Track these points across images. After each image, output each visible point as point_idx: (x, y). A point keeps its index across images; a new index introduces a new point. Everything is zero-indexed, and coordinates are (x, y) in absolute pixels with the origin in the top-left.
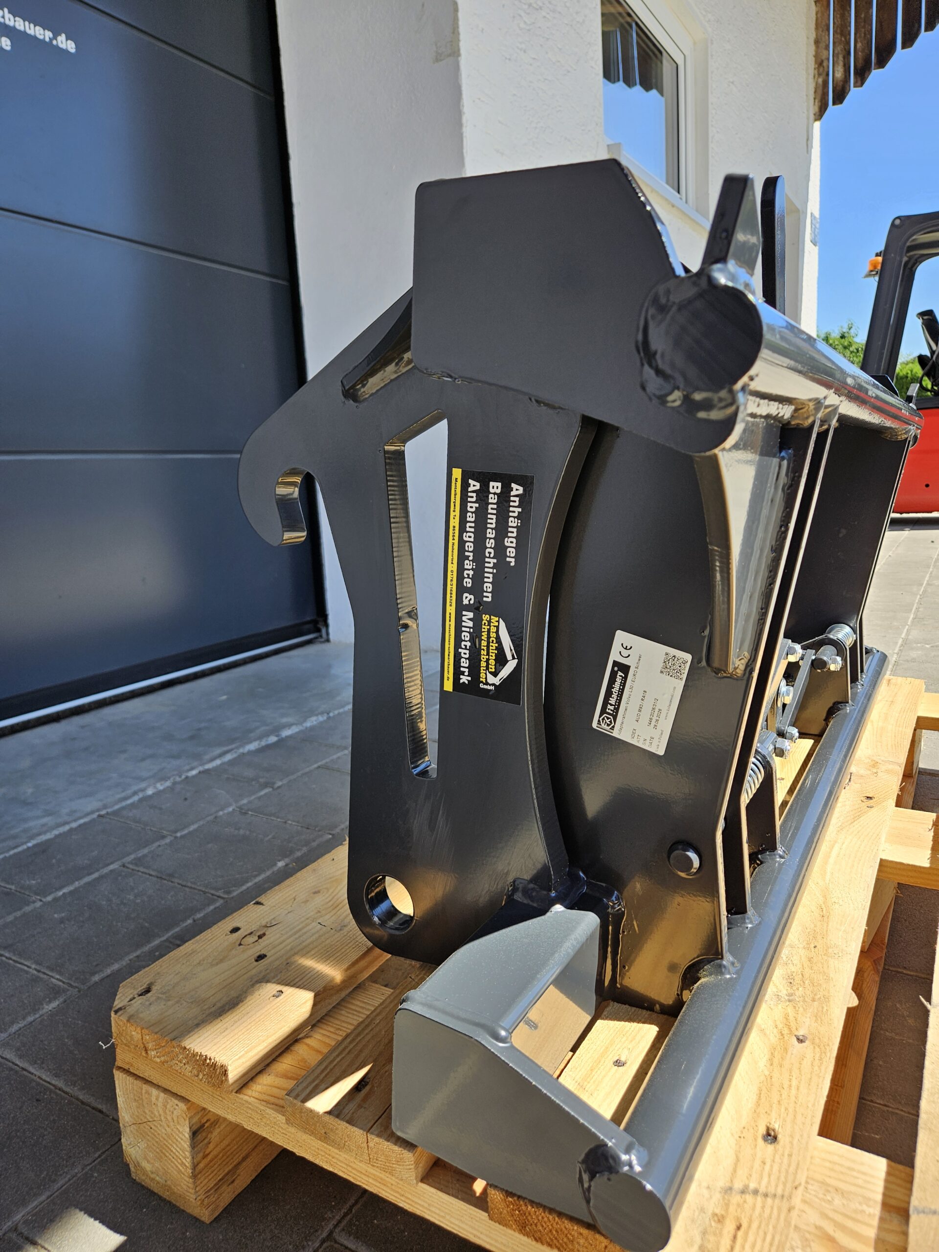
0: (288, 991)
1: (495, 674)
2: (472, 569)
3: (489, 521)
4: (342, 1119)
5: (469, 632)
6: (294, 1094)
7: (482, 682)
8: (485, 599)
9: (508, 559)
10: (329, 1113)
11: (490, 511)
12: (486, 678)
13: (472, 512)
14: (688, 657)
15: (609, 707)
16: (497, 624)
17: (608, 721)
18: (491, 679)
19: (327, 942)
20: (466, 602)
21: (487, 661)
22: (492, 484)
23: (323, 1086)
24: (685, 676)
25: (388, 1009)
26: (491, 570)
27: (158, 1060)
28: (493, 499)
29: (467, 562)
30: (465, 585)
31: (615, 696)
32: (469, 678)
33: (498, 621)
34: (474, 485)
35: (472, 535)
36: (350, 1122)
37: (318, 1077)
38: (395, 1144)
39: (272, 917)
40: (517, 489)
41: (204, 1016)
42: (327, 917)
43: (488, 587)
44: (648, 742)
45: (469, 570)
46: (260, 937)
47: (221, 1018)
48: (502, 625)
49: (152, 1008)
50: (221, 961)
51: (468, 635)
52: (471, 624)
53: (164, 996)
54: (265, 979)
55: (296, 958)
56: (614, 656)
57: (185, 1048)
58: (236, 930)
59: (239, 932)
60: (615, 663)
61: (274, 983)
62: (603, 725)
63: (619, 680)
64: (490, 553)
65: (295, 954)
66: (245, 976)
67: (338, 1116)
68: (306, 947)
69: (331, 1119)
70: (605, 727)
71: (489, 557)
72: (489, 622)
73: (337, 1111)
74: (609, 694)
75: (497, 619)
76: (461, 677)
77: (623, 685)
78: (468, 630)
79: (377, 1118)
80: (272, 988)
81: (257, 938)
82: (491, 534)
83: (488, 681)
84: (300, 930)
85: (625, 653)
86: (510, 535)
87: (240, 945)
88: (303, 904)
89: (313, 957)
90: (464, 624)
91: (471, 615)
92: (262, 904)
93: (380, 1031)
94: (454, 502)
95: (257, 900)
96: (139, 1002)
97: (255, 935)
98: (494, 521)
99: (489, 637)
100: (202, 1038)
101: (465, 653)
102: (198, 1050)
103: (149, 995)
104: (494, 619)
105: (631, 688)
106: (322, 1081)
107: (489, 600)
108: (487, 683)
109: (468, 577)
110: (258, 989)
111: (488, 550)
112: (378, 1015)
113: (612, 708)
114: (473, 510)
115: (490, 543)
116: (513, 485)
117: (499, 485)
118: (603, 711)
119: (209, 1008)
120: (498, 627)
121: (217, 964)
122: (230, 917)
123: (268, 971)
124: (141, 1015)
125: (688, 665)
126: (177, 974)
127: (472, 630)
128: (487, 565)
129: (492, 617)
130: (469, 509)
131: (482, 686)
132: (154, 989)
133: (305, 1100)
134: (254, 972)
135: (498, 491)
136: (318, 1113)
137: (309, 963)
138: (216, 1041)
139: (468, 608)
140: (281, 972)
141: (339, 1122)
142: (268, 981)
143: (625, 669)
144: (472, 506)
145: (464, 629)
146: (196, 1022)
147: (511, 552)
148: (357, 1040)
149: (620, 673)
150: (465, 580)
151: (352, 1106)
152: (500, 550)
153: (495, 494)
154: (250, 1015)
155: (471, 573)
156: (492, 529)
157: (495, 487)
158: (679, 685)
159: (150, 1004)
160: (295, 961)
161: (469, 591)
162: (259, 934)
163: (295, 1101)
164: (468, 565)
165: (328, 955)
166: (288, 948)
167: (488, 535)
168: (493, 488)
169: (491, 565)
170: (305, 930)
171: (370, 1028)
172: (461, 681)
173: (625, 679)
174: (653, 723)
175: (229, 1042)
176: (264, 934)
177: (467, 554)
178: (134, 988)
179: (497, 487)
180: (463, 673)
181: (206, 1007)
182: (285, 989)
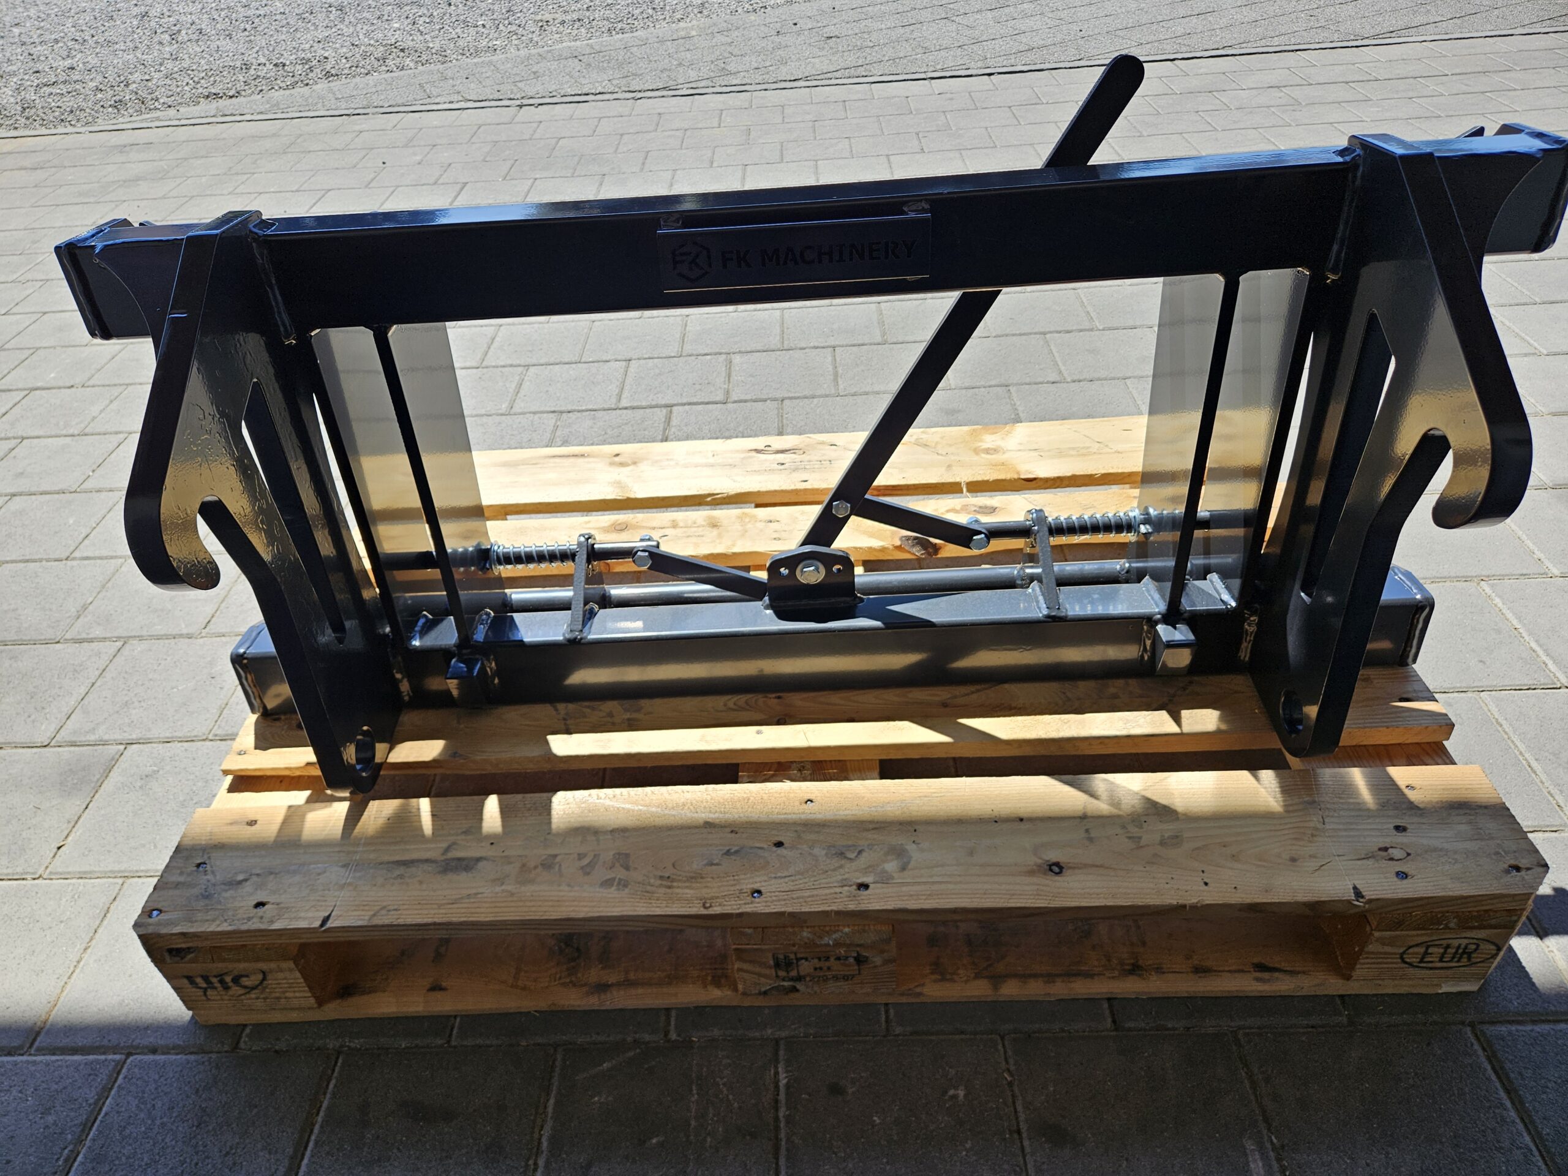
0: (1402, 783)
19: (1337, 799)
39: (1359, 862)
42: (1313, 824)
46: (1386, 849)
49: (1515, 847)
50: (1435, 850)
53: (1501, 852)
54: (1412, 807)
58: (1402, 875)
59: (1400, 869)
61: (1407, 798)
66: (1424, 821)
80: (1412, 795)
81: (1390, 850)
84: (1347, 829)
87: (1409, 854)
92: (1355, 888)
95: (1354, 899)
96: (1524, 862)
97: (1389, 855)
103: (1513, 864)
110: (1423, 802)
119: (1470, 815)
121: (1441, 850)
122: (1395, 897)
123: (1404, 812)
126: (1480, 865)
132: (1505, 866)
134: (1416, 820)
140: (1395, 803)
142: (1411, 803)
146: (1486, 811)
154: (1443, 787)
159: (1515, 852)
160: (1377, 803)
162: (1384, 854)
170: (1343, 826)
176: (1380, 849)
178: (1523, 878)
181: (1472, 817)
182: (1403, 787)
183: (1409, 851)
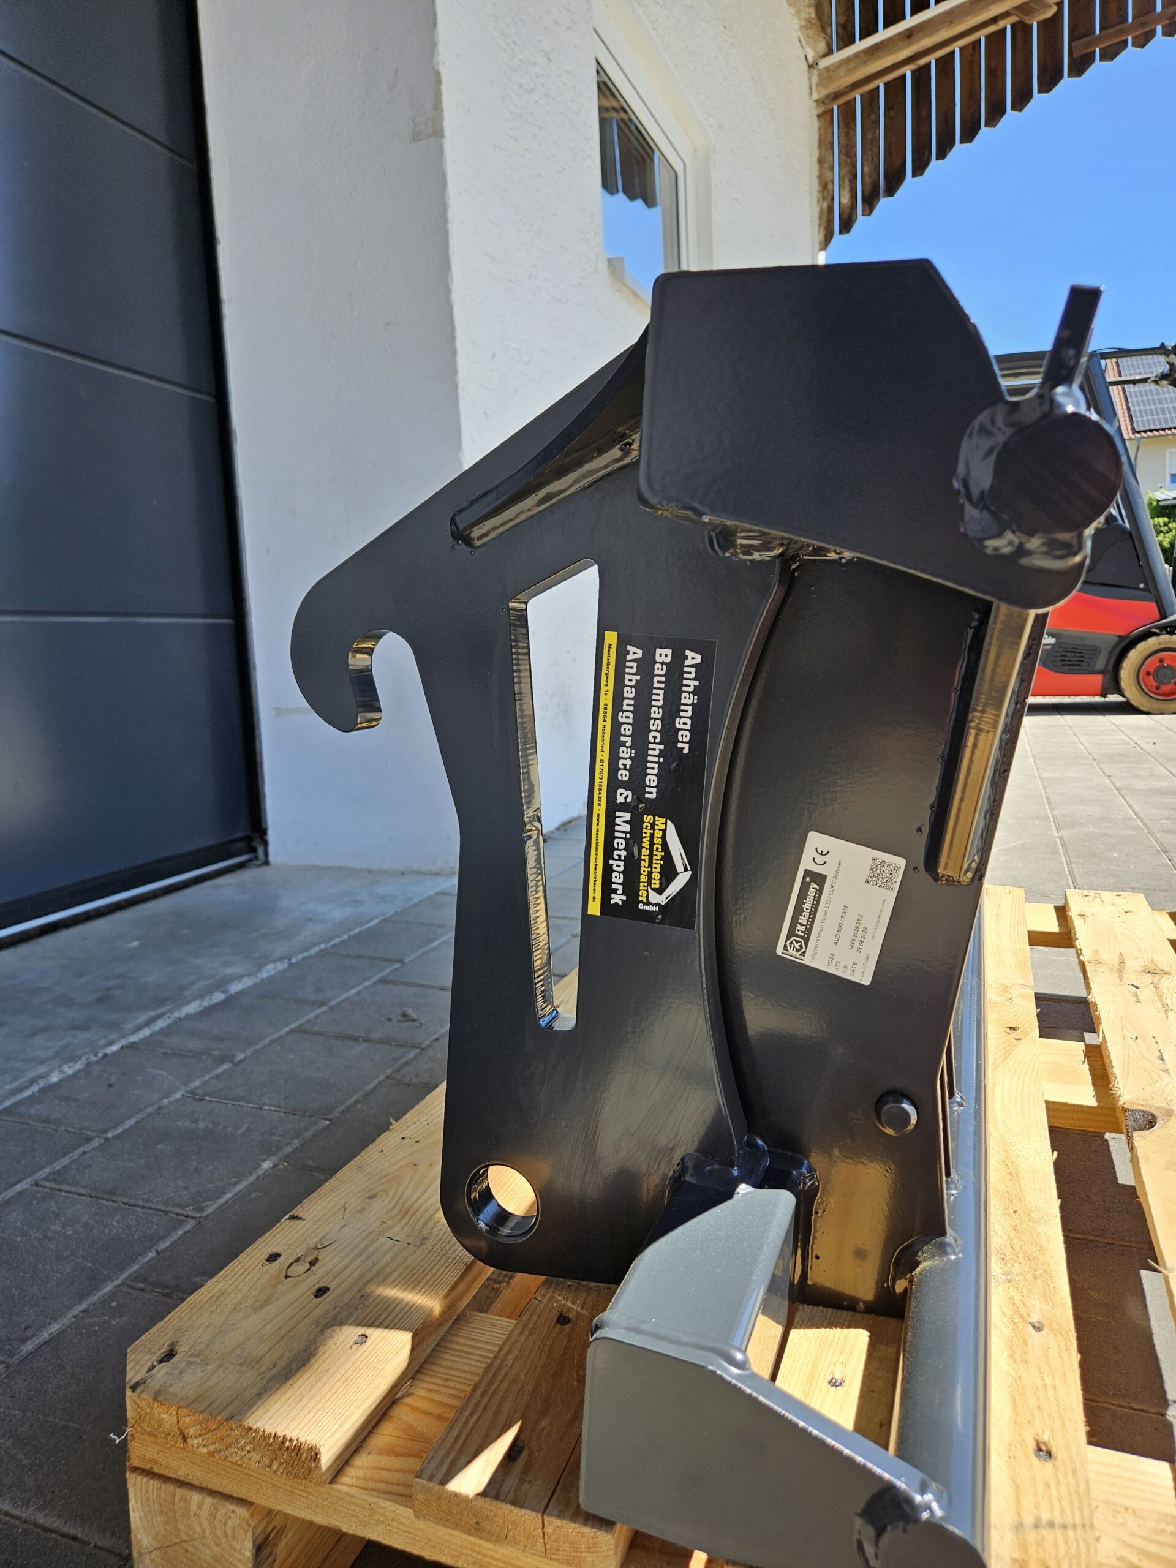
0: (375, 1334)
1: (660, 891)
2: (630, 758)
3: (654, 697)
4: (504, 1501)
5: (625, 838)
6: (427, 1474)
7: (642, 902)
8: (647, 796)
9: (680, 745)
10: (484, 1494)
11: (656, 685)
12: (647, 897)
13: (631, 687)
14: (902, 862)
15: (799, 927)
16: (663, 827)
17: (797, 946)
18: (654, 898)
19: (409, 1261)
20: (620, 800)
21: (650, 874)
22: (658, 651)
23: (463, 1459)
24: (897, 886)
25: (519, 1344)
26: (656, 759)
27: (205, 1450)
28: (660, 670)
29: (622, 749)
30: (620, 778)
31: (806, 913)
32: (624, 898)
33: (665, 824)
34: (635, 653)
35: (631, 715)
36: (516, 1502)
37: (452, 1447)
38: (586, 1525)
39: (321, 1235)
40: (693, 658)
41: (265, 1381)
42: (397, 1229)
43: (652, 780)
44: (850, 968)
45: (626, 759)
46: (312, 1263)
47: (290, 1382)
48: (671, 827)
49: (186, 1377)
50: (267, 1302)
51: (623, 841)
52: (627, 828)
53: (198, 1360)
54: (337, 1321)
55: (371, 1287)
56: (806, 863)
57: (250, 1429)
58: (274, 1257)
59: (280, 1260)
60: (807, 873)
61: (351, 1325)
62: (790, 951)
63: (811, 893)
64: (655, 738)
65: (370, 1281)
66: (308, 1320)
67: (496, 1497)
68: (379, 1272)
69: (486, 1503)
70: (794, 953)
71: (654, 743)
72: (653, 825)
73: (493, 1490)
74: (798, 911)
75: (664, 820)
76: (613, 896)
77: (817, 899)
78: (623, 835)
79: (550, 1492)
80: (349, 1333)
81: (309, 1266)
82: (656, 713)
83: (650, 900)
84: (365, 1250)
85: (820, 859)
86: (682, 714)
87: (287, 1277)
88: (358, 1215)
89: (395, 1284)
90: (617, 828)
91: (627, 816)
92: (300, 1219)
93: (518, 1374)
94: (607, 674)
95: (292, 1213)
96: (164, 1371)
97: (304, 1261)
98: (661, 697)
99: (652, 844)
100: (270, 1413)
101: (618, 866)
102: (270, 1429)
103: (175, 1359)
104: (660, 821)
105: (828, 902)
106: (460, 1452)
107: (654, 796)
108: (648, 903)
109: (625, 768)
110: (332, 1336)
111: (652, 734)
112: (508, 1353)
113: (803, 928)
114: (633, 683)
115: (656, 725)
116: (688, 653)
117: (669, 652)
118: (791, 933)
119: (269, 1369)
120: (664, 831)
121: (262, 1307)
122: (261, 1240)
123: (337, 1310)
124: (171, 1390)
125: (902, 871)
126: (208, 1326)
127: (628, 836)
128: (650, 752)
129: (657, 818)
130: (627, 682)
131: (641, 907)
132: (180, 1350)
133: (445, 1481)
134: (318, 1312)
135: (668, 660)
136: (466, 1497)
137: (392, 1292)
138: (293, 1414)
139: (624, 807)
140: (356, 1309)
141: (500, 1504)
142: (342, 1324)
143: (820, 879)
144: (632, 679)
145: (617, 834)
146: (255, 1391)
147: (684, 736)
148: (491, 1391)
149: (813, 885)
150: (620, 772)
151: (511, 1482)
152: (669, 734)
153: (662, 663)
154: (330, 1372)
155: (629, 763)
156: (658, 707)
157: (664, 655)
158: (890, 897)
159: (181, 1372)
160: (372, 1292)
161: (626, 785)
162: (309, 1259)
163: (430, 1484)
164: (624, 752)
165: (414, 1280)
166: (357, 1273)
167: (653, 715)
168: (661, 655)
169: (657, 752)
170: (372, 1249)
171: (503, 1373)
172: (612, 902)
173: (820, 892)
174: (856, 945)
175: (312, 1414)
176: (317, 1260)
177: (623, 739)
178: (150, 1351)
179: (666, 656)
180: (615, 891)
181: (263, 1369)
182: (368, 1331)
183: (289, 1279)
